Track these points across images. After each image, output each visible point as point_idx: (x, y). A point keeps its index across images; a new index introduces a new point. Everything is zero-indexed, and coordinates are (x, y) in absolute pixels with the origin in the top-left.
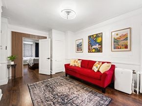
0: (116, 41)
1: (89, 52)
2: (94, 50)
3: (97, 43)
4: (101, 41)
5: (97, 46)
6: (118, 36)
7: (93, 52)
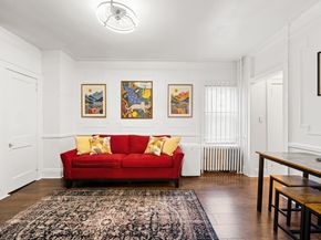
0: (175, 101)
1: (122, 117)
2: (135, 114)
3: (143, 99)
4: (151, 98)
5: (142, 106)
6: (177, 94)
7: (132, 118)
